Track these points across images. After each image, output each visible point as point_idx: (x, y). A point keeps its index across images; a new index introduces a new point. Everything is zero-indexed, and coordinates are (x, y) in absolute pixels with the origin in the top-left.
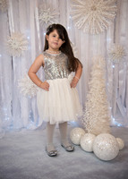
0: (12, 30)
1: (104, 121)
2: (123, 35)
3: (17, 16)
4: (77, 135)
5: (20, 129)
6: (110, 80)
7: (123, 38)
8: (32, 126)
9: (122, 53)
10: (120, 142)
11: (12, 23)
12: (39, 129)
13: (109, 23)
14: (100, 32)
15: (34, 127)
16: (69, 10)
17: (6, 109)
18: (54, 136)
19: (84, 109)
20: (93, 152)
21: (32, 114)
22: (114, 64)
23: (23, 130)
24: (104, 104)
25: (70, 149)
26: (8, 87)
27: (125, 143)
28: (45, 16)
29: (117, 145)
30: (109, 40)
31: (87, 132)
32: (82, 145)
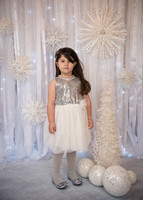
0: (17, 54)
1: (114, 152)
2: (134, 60)
3: (23, 38)
4: (84, 167)
5: (23, 159)
6: (120, 107)
7: (133, 63)
8: (36, 155)
9: (132, 79)
10: (132, 175)
11: (17, 46)
12: (43, 159)
13: (119, 47)
14: (109, 56)
15: (38, 158)
16: (77, 34)
17: (8, 137)
18: (62, 167)
19: (93, 138)
20: (102, 186)
21: (36, 143)
22: (124, 90)
23: (26, 160)
24: (114, 134)
25: (77, 182)
26: (11, 114)
27: (137, 176)
28: (52, 39)
29: (129, 179)
30: (119, 64)
31: (95, 164)
32: (91, 178)
